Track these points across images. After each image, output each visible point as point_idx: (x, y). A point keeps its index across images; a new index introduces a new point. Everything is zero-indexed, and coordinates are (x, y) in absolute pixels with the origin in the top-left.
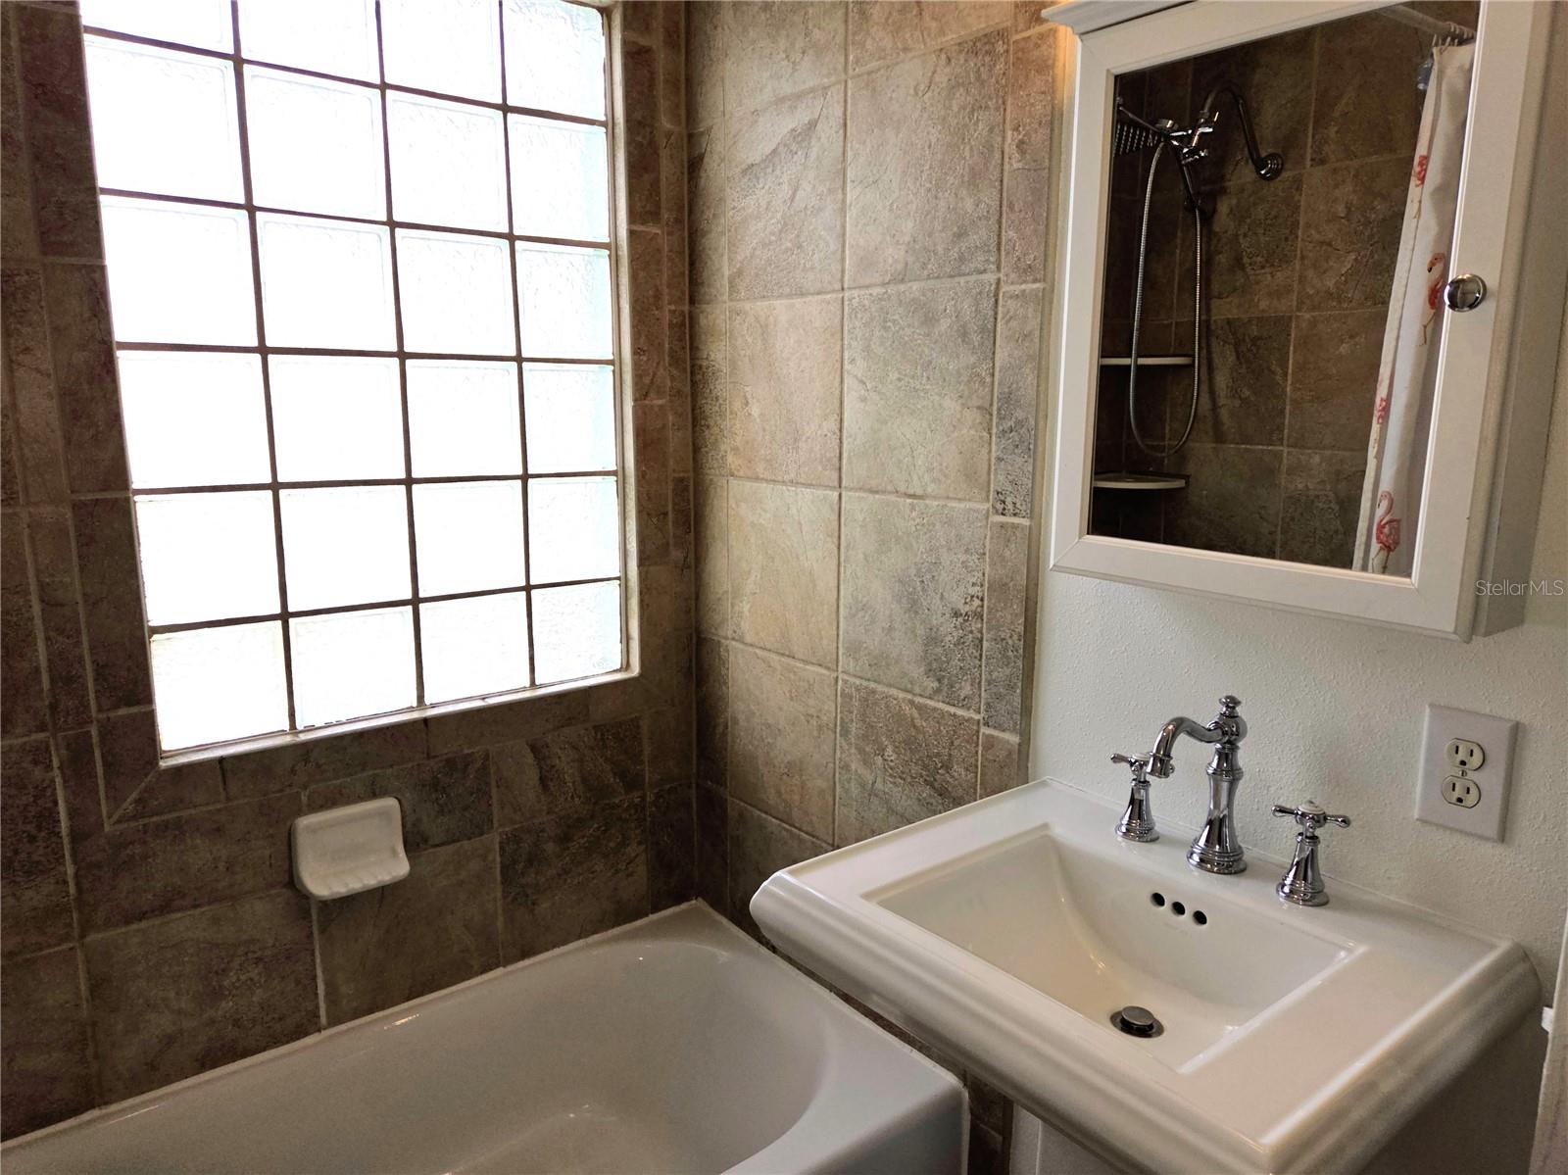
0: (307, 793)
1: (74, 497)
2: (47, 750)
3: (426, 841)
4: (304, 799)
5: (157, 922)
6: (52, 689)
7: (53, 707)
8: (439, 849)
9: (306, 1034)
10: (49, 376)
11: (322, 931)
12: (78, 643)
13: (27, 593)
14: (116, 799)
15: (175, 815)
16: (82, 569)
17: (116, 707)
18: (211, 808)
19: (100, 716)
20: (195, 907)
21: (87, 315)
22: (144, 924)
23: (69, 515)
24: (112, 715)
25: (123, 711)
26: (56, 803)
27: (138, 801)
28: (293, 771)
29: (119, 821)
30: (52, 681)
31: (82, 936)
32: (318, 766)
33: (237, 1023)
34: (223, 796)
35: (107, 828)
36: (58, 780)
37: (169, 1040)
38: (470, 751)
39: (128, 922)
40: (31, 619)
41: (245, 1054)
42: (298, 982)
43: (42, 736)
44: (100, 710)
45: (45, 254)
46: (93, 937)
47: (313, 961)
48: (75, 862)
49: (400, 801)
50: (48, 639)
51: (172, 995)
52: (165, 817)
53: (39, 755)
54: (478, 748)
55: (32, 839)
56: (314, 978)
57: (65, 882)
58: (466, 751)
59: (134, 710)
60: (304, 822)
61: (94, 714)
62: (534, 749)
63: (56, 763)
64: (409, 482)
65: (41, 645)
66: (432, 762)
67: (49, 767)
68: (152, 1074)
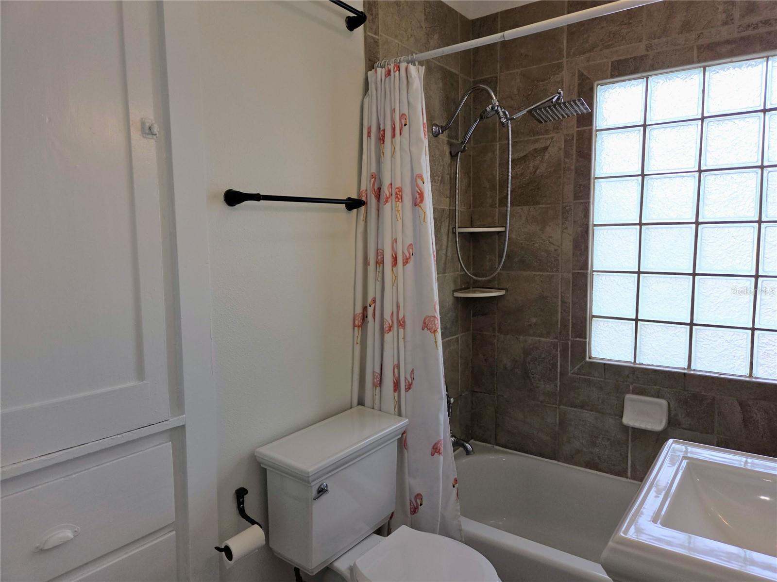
0: (632, 386)
1: (574, 271)
2: (557, 344)
3: (679, 425)
4: (631, 388)
5: (579, 410)
6: (560, 327)
7: (560, 333)
8: (686, 431)
9: (623, 477)
10: (571, 235)
11: (632, 441)
12: (569, 315)
13: (558, 298)
14: (573, 366)
15: (588, 377)
16: (572, 293)
17: (576, 338)
18: (599, 379)
19: (572, 339)
20: (591, 411)
21: (583, 217)
22: (575, 409)
23: (571, 276)
24: (575, 339)
25: (578, 339)
26: (557, 362)
27: (578, 369)
28: (628, 376)
29: (572, 374)
30: (561, 326)
31: (559, 406)
32: (638, 378)
33: (599, 458)
34: (603, 377)
35: (569, 374)
36: (559, 355)
37: (578, 452)
38: (705, 394)
39: (571, 407)
40: (558, 306)
41: (600, 470)
42: (621, 455)
43: (556, 340)
44: (572, 337)
45: (574, 200)
46: (562, 407)
47: (628, 450)
48: (560, 381)
49: (668, 403)
50: (561, 312)
51: (581, 437)
52: (585, 377)
53: (555, 346)
54: (709, 394)
55: (550, 370)
56: (627, 457)
57: (557, 387)
58: (703, 393)
59: (581, 340)
60: (628, 396)
61: (570, 338)
62: (740, 404)
63: (559, 350)
64: (694, 275)
65: (559, 314)
66: (686, 393)
67: (557, 350)
68: (572, 459)
